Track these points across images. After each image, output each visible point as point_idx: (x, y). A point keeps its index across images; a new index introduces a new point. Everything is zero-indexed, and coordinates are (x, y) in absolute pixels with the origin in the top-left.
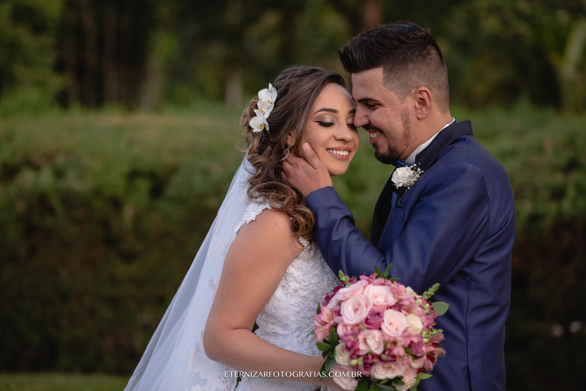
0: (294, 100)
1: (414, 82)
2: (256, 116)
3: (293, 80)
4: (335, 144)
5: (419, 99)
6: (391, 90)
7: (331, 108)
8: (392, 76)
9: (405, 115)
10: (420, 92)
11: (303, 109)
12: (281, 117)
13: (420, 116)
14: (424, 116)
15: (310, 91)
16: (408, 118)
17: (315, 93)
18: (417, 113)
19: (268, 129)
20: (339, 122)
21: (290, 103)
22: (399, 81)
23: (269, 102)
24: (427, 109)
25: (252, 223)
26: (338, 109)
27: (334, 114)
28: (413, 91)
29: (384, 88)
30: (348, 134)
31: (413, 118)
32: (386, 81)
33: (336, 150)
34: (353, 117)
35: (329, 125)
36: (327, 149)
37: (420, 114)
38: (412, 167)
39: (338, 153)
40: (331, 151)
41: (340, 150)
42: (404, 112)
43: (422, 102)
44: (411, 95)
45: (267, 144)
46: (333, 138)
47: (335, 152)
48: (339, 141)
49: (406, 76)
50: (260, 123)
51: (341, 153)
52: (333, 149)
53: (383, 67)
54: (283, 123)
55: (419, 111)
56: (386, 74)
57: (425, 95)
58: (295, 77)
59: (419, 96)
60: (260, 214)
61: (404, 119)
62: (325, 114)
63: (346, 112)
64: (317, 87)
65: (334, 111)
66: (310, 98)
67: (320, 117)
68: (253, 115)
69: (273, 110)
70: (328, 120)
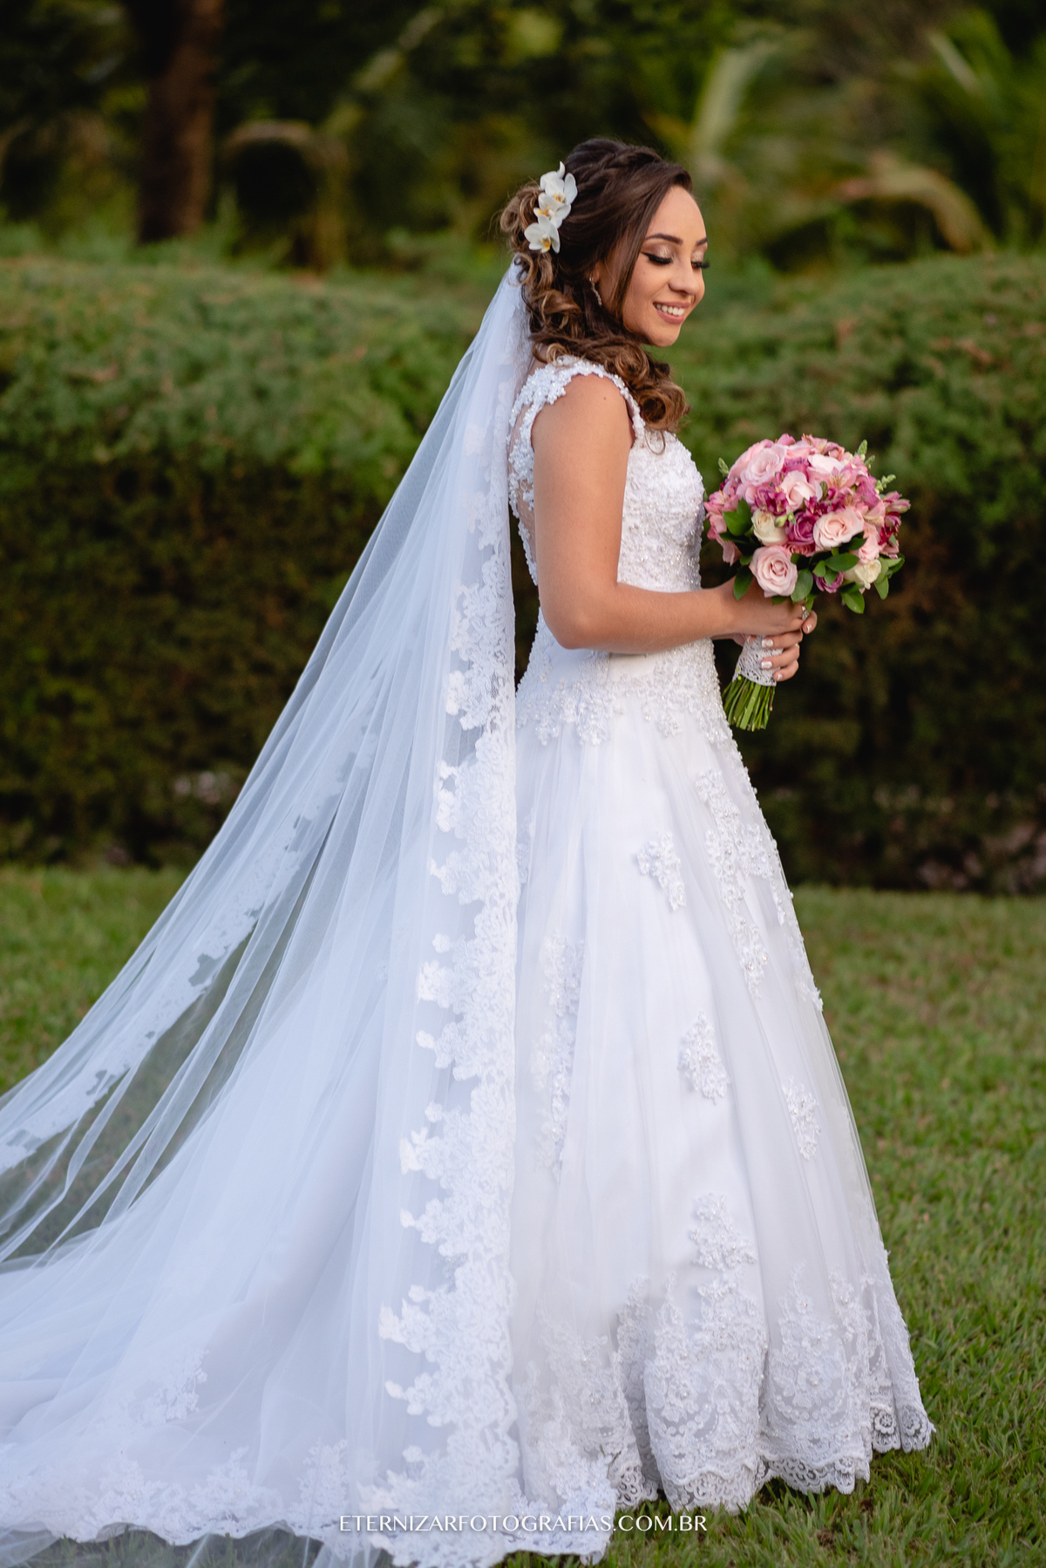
2: (538, 221)
3: (612, 171)
4: (668, 297)
7: (672, 234)
15: (645, 199)
19: (557, 250)
20: (679, 259)
23: (559, 198)
26: (681, 238)
27: (674, 244)
33: (668, 306)
35: (663, 262)
36: (655, 304)
39: (671, 310)
40: (660, 307)
41: (674, 307)
46: (666, 287)
47: (665, 309)
48: (674, 293)
50: (545, 236)
51: (674, 311)
52: (662, 304)
60: (569, 384)
62: (661, 244)
63: (694, 242)
65: (676, 240)
67: (653, 247)
68: (532, 219)
69: (568, 217)
70: (663, 252)
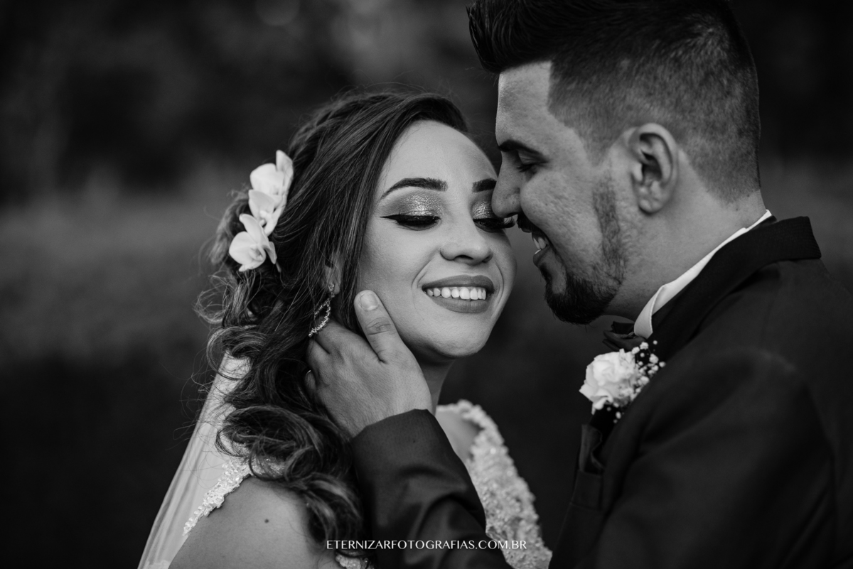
0: (327, 170)
1: (630, 108)
2: (245, 230)
4: (444, 271)
5: (643, 158)
6: (568, 123)
7: (425, 176)
8: (573, 86)
9: (602, 199)
10: (646, 138)
11: (353, 190)
12: (300, 218)
13: (646, 204)
14: (656, 205)
15: (367, 142)
16: (613, 208)
17: (380, 147)
18: (639, 197)
19: (274, 259)
20: (449, 213)
21: (319, 181)
22: (590, 102)
24: (663, 185)
25: (215, 515)
26: (443, 179)
27: (434, 192)
28: (628, 134)
29: (551, 118)
30: (478, 243)
31: (627, 209)
32: (558, 98)
33: (451, 286)
34: (489, 199)
35: (426, 222)
36: (425, 288)
37: (645, 198)
38: (636, 350)
39: (456, 293)
40: (437, 291)
41: (459, 286)
42: (601, 190)
43: (651, 166)
44: (622, 143)
45: (275, 297)
46: (438, 258)
47: (446, 292)
48: (453, 263)
49: (611, 90)
50: (254, 246)
51: (464, 293)
52: (440, 285)
53: (553, 61)
54: (307, 235)
55: (643, 190)
56: (558, 81)
57: (658, 150)
58: (331, 118)
59: (643, 148)
60: (235, 490)
61: (600, 208)
62: (413, 194)
63: (470, 187)
64: (386, 130)
65: (435, 185)
66: (368, 160)
67: (400, 203)
68: (237, 228)
70: (421, 210)
